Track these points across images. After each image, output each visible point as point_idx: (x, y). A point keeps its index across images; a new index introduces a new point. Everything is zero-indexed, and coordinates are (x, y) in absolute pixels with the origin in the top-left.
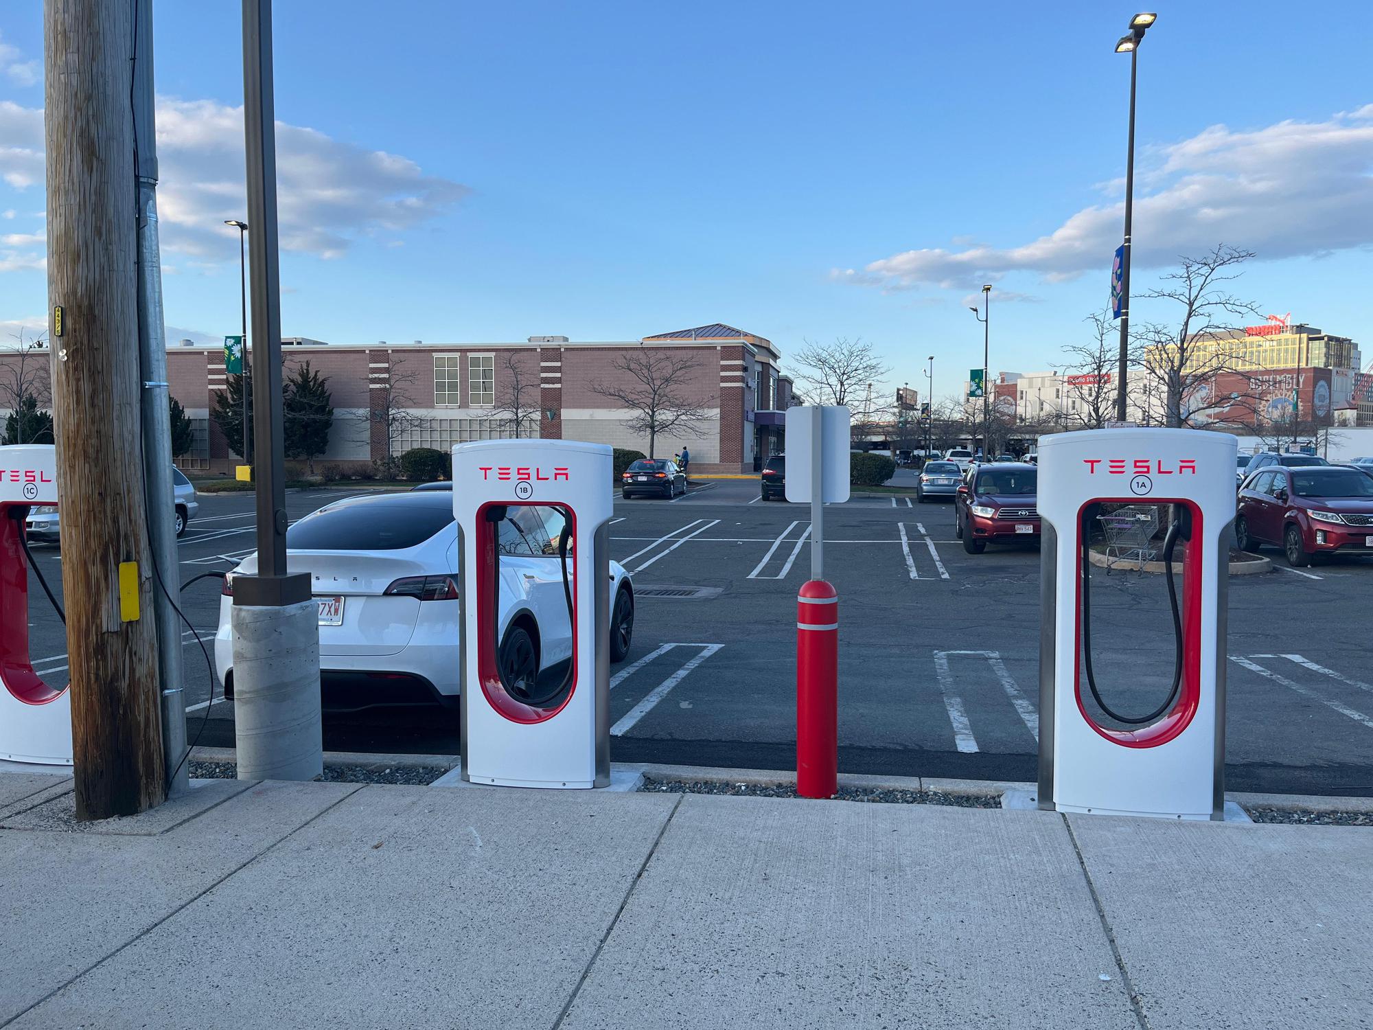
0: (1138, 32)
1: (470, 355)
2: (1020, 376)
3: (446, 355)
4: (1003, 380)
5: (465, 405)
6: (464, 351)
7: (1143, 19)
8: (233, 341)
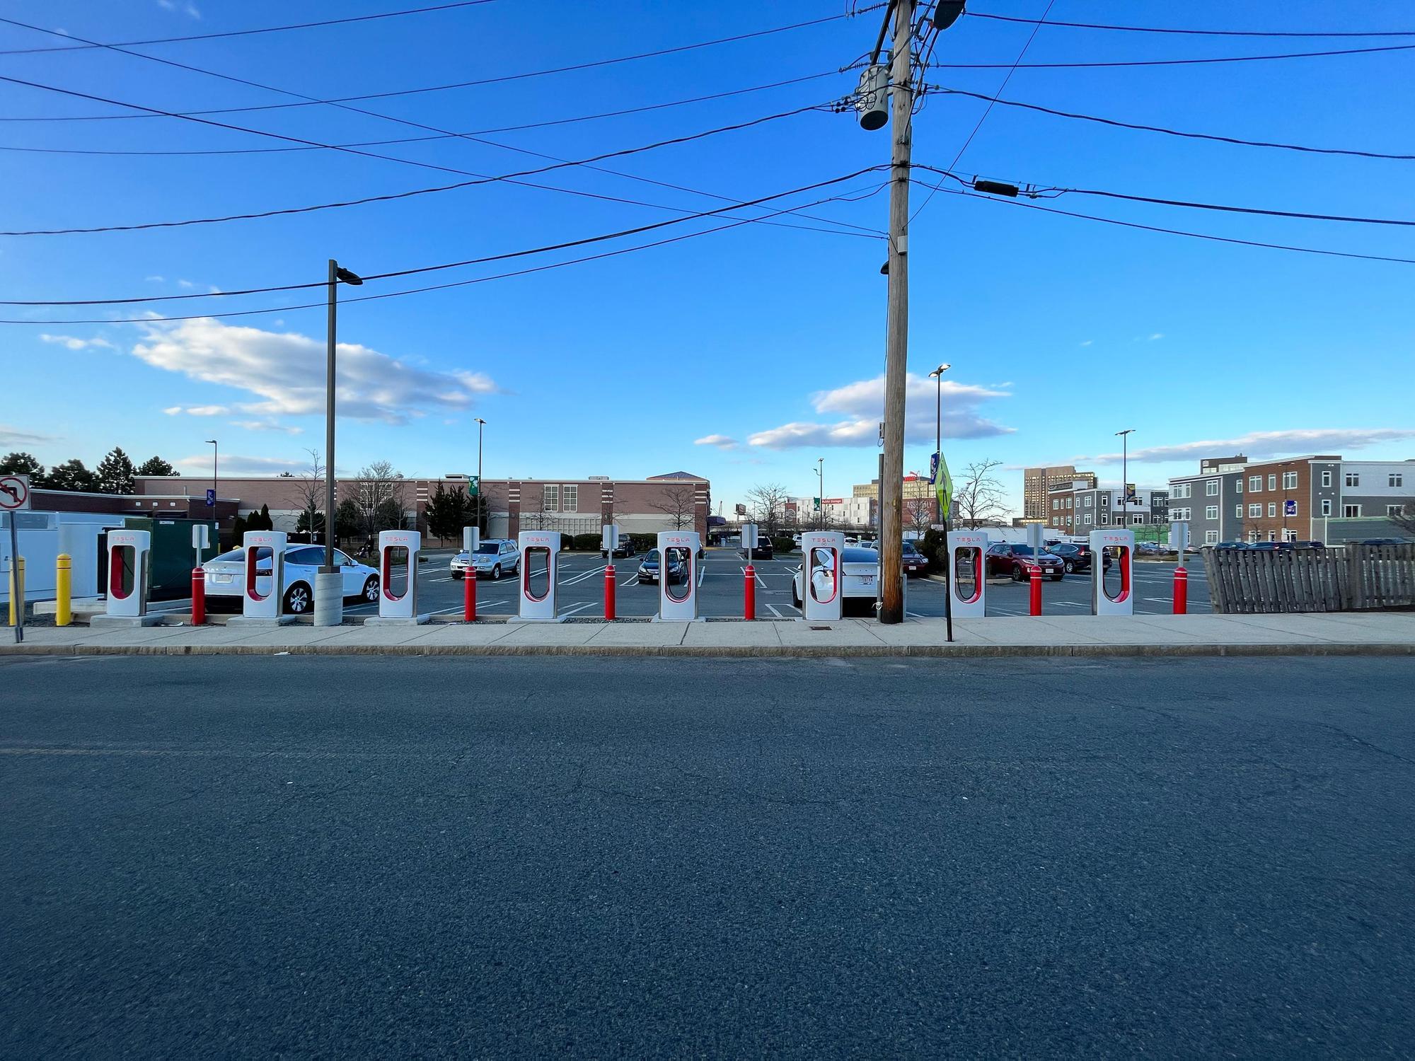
0: (941, 371)
1: (564, 486)
2: (797, 499)
3: (552, 486)
4: (788, 501)
5: (561, 511)
6: (561, 483)
7: (944, 366)
8: (473, 478)
